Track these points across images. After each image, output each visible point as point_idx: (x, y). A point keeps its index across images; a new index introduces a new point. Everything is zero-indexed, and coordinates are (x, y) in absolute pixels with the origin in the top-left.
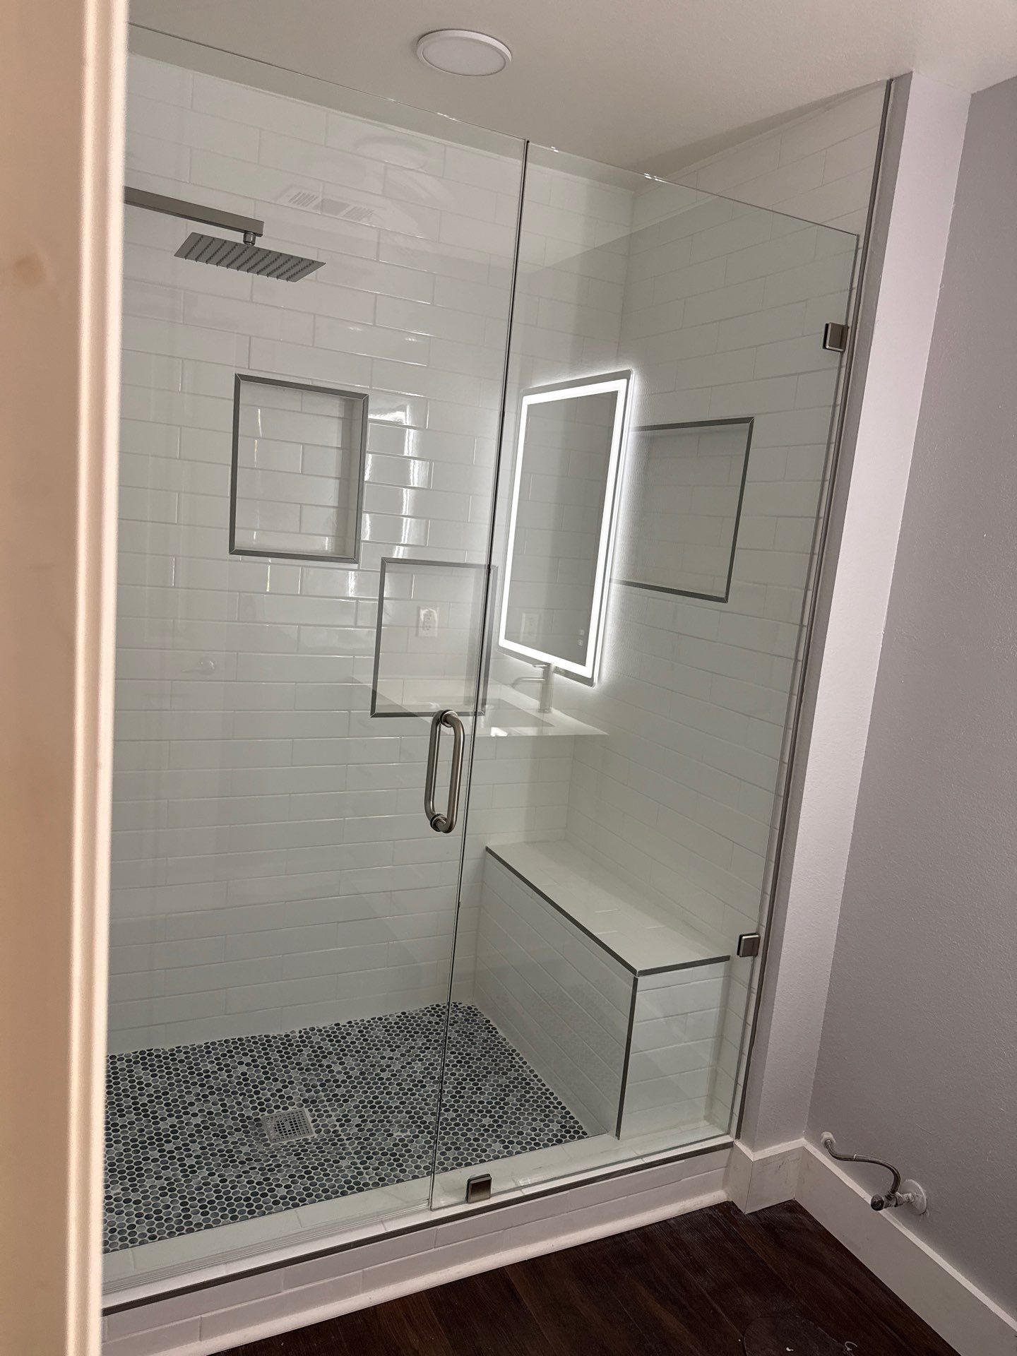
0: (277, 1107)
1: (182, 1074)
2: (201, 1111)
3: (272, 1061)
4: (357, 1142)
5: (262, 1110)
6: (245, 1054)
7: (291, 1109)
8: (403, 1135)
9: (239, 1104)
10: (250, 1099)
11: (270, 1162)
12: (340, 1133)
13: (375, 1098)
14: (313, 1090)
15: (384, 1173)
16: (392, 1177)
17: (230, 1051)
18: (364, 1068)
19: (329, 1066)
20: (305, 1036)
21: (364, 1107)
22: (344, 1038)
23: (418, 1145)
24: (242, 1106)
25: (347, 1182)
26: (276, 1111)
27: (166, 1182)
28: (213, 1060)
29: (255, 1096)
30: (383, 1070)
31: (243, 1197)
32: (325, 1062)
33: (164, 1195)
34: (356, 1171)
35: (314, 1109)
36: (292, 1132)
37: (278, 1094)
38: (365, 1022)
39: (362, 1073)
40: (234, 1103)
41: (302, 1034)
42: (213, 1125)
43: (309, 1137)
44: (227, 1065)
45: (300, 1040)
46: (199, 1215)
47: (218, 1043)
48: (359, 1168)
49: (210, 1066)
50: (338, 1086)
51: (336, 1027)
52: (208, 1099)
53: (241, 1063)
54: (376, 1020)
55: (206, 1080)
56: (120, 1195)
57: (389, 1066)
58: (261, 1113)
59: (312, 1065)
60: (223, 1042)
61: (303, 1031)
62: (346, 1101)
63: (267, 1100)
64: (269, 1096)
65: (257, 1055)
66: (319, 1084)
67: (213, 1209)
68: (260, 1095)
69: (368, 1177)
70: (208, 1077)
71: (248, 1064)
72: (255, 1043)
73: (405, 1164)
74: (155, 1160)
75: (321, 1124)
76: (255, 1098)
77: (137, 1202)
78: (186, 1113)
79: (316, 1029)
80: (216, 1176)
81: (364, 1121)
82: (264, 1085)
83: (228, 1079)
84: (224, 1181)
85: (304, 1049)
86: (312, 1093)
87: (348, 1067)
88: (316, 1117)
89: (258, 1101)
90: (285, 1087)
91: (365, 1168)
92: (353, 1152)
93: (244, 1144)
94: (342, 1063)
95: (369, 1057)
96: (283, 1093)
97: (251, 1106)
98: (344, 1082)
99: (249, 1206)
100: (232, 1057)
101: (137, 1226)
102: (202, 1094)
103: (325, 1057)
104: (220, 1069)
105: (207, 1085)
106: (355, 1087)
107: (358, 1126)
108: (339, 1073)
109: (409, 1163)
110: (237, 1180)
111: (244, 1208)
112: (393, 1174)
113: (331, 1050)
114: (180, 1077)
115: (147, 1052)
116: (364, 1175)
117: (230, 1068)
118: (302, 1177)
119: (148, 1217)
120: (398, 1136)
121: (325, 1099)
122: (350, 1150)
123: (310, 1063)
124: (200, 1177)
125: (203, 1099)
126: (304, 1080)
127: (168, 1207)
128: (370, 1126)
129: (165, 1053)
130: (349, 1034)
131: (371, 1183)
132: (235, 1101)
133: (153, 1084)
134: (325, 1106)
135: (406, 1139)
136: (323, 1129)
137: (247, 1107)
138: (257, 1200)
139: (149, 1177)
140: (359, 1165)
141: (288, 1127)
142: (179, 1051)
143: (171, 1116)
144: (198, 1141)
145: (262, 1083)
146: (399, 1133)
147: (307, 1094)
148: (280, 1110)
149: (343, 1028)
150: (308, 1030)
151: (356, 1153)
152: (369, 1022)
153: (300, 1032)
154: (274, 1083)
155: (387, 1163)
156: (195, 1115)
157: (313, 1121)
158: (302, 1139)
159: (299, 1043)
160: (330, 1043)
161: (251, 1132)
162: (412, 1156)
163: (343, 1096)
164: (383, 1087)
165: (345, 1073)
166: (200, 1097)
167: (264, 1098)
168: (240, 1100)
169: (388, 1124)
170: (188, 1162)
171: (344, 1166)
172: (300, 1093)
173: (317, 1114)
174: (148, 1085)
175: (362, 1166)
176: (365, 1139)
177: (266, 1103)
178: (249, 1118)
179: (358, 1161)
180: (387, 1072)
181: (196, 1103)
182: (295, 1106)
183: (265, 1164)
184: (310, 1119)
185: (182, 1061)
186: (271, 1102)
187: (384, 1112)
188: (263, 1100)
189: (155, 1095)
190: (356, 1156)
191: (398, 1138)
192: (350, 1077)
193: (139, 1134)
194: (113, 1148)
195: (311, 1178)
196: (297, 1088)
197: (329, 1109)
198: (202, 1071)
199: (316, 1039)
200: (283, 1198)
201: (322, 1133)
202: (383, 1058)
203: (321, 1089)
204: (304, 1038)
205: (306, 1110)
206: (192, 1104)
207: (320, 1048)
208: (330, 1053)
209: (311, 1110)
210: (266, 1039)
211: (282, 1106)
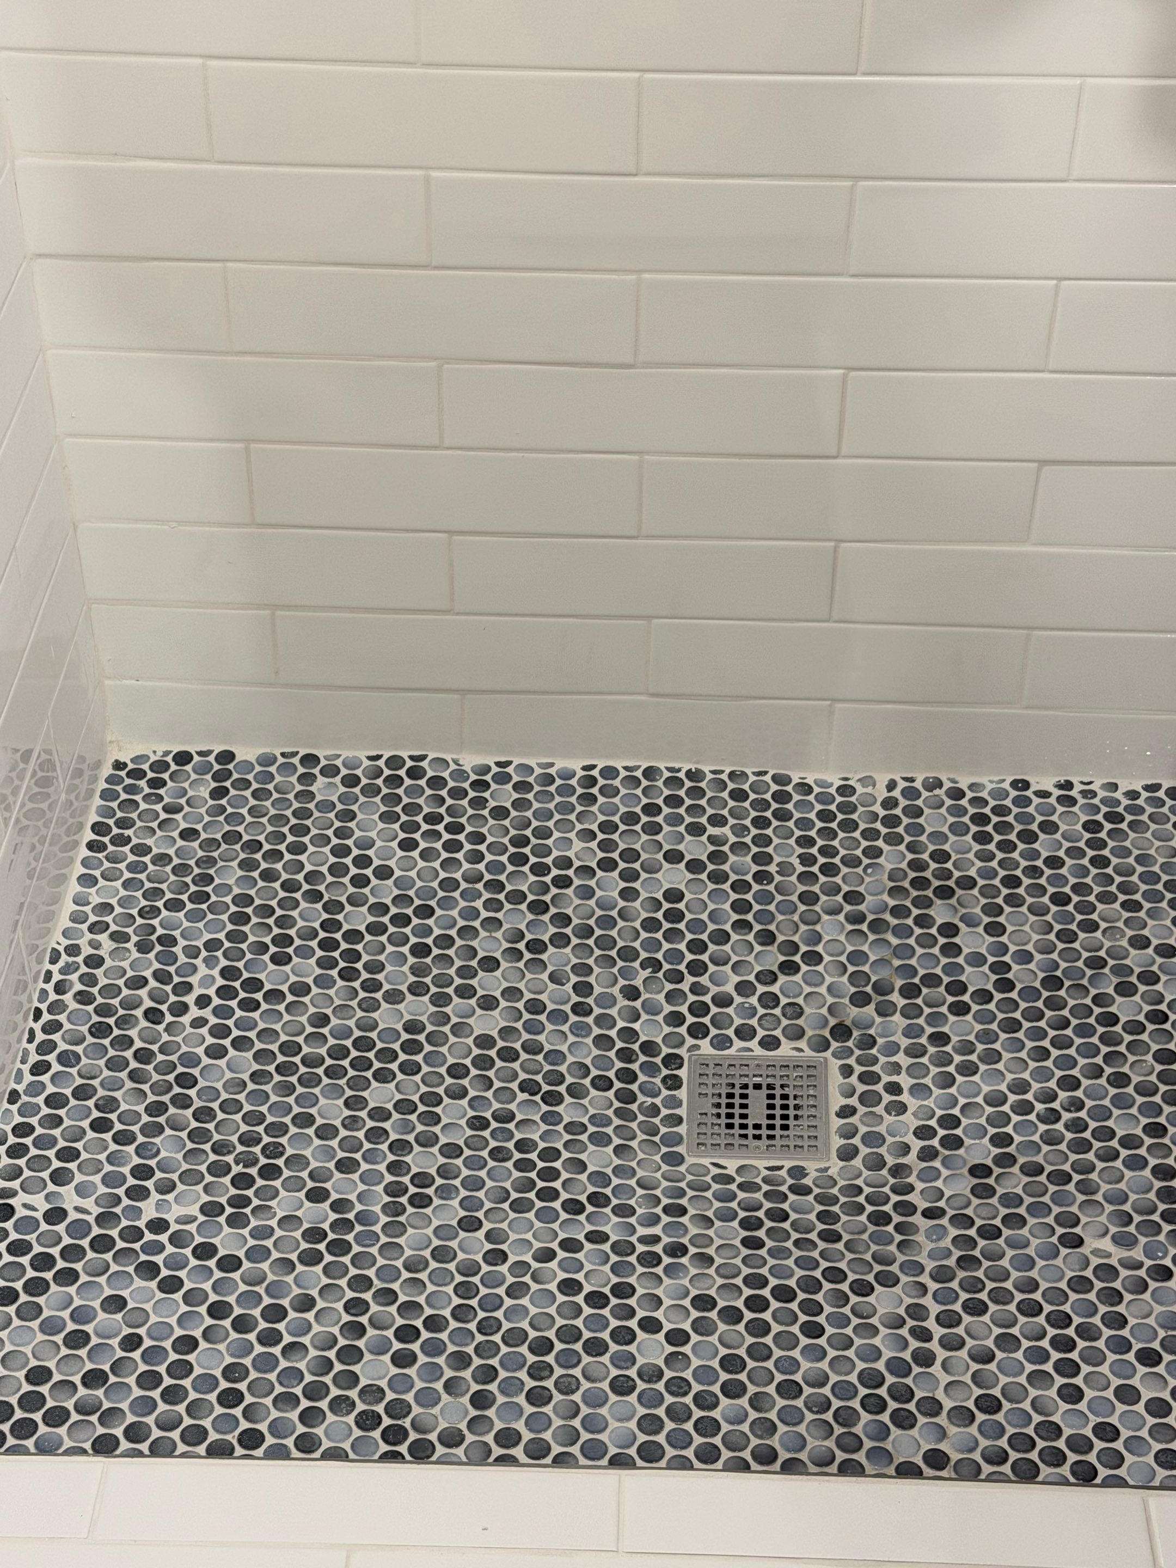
0: (745, 1033)
1: (489, 857)
2: (512, 993)
3: (772, 868)
4: (954, 1232)
5: (698, 1031)
6: (695, 830)
7: (786, 1049)
8: (1117, 1254)
9: (632, 993)
10: (669, 986)
11: (657, 1230)
12: (912, 1179)
13: (1070, 1083)
14: (876, 998)
15: (1004, 1380)
16: (1026, 1405)
17: (652, 809)
18: (1063, 965)
19: (949, 930)
20: (903, 802)
21: (1024, 1108)
22: (1028, 837)
23: (1158, 1309)
24: (638, 1004)
25: (872, 1379)
26: (738, 1044)
27: (333, 1216)
28: (594, 827)
29: (689, 979)
30: (1125, 989)
31: (532, 1334)
32: (940, 913)
33: (311, 1258)
34: (914, 1344)
35: (858, 1069)
36: (764, 1132)
37: (761, 989)
38: (1118, 795)
39: (1053, 982)
40: (616, 990)
41: (896, 793)
42: (532, 1048)
43: (812, 1167)
44: (630, 855)
45: (882, 813)
46: (387, 1358)
47: (623, 773)
48: (925, 1335)
49: (578, 845)
50: (960, 1009)
51: (1014, 793)
52: (544, 957)
53: (674, 857)
54: (1161, 794)
55: (554, 891)
56: (192, 1228)
57: (1149, 978)
58: (690, 1041)
59: (898, 911)
60: (639, 774)
61: (902, 784)
62: (968, 1069)
63: (723, 1001)
64: (729, 988)
65: (733, 839)
66: (899, 983)
67: (433, 1348)
68: (704, 980)
69: (945, 1379)
70: (561, 882)
71: (695, 866)
72: (739, 795)
73: (1085, 1369)
74: (326, 1132)
75: (863, 1129)
76: (685, 986)
77: (228, 1264)
78: (466, 992)
79: (947, 785)
80: (481, 1234)
81: (1006, 1160)
82: (727, 948)
83: (622, 903)
84: (497, 1257)
85: (886, 848)
86: (870, 1009)
87: (1012, 948)
88: (854, 1101)
89: (692, 998)
90: (789, 968)
91: (946, 1344)
92: (930, 1265)
93: (600, 1140)
94: (995, 929)
95: (1091, 927)
96: (775, 988)
97: (668, 1009)
98: (984, 996)
99: (538, 1371)
100: (654, 829)
101: (203, 1345)
102: (529, 937)
103: (945, 893)
104: (607, 865)
105: (553, 910)
106: (1012, 1026)
107: (979, 1171)
108: (977, 960)
109: (1105, 1369)
110: (535, 1265)
111: (523, 1375)
112: (1033, 1393)
113: (972, 872)
114: (481, 866)
115: (409, 763)
116: (936, 1369)
117: (637, 865)
118: (732, 1315)
119: (242, 1325)
120: (1096, 1252)
121: (905, 1042)
122: (923, 1259)
123: (892, 903)
124: (436, 1223)
125: (527, 956)
126: (857, 957)
127: (306, 1304)
128: (1016, 1183)
129: (460, 774)
130: (1049, 827)
131: (948, 1404)
132: (622, 982)
133: (398, 873)
134: (896, 1068)
135: (1124, 1273)
136: (864, 1151)
137: (653, 1010)
138: (568, 1360)
139: (294, 1185)
140: (931, 1324)
141: (757, 1110)
142: (503, 778)
143: (417, 989)
144: (472, 1093)
145: (721, 937)
146: (1106, 1244)
147: (854, 1011)
148: (754, 1044)
149: (1036, 801)
150: (918, 784)
151: (942, 1275)
152: (1133, 795)
153: (891, 786)
154: (758, 948)
155: (1026, 1344)
156: (488, 1003)
157: (845, 1112)
158: (788, 1164)
159: (878, 825)
160: (977, 847)
161: (641, 1098)
162: (1122, 1346)
163: (967, 1048)
164: (1105, 1049)
165: (995, 968)
166: (521, 946)
167: (714, 990)
168: (638, 982)
169: (1081, 1198)
170: (417, 1160)
171: (881, 1311)
172: (830, 1000)
173: (861, 1088)
174: (384, 873)
175: (938, 1331)
176: (983, 1232)
177: (714, 1010)
178: (649, 1048)
179: (935, 1309)
180: (1137, 998)
181: (504, 965)
182: (802, 1044)
183: (642, 1231)
184: (837, 1101)
185: (498, 813)
186: (730, 1010)
187: (1081, 1146)
188: (707, 999)
189: (394, 910)
190: (933, 1286)
191: (1095, 1261)
192: (1005, 985)
193: (309, 1029)
194: (222, 1062)
195: (759, 1328)
196: (828, 980)
197: (905, 1081)
198: (549, 860)
199: (931, 821)
200: (651, 1374)
201: (857, 1162)
202: (1141, 943)
203: (901, 1002)
204: (898, 811)
205: (835, 1064)
206: (490, 964)
207: (940, 856)
208: (968, 883)
209: (847, 1071)
210: (774, 787)
211: (761, 1033)
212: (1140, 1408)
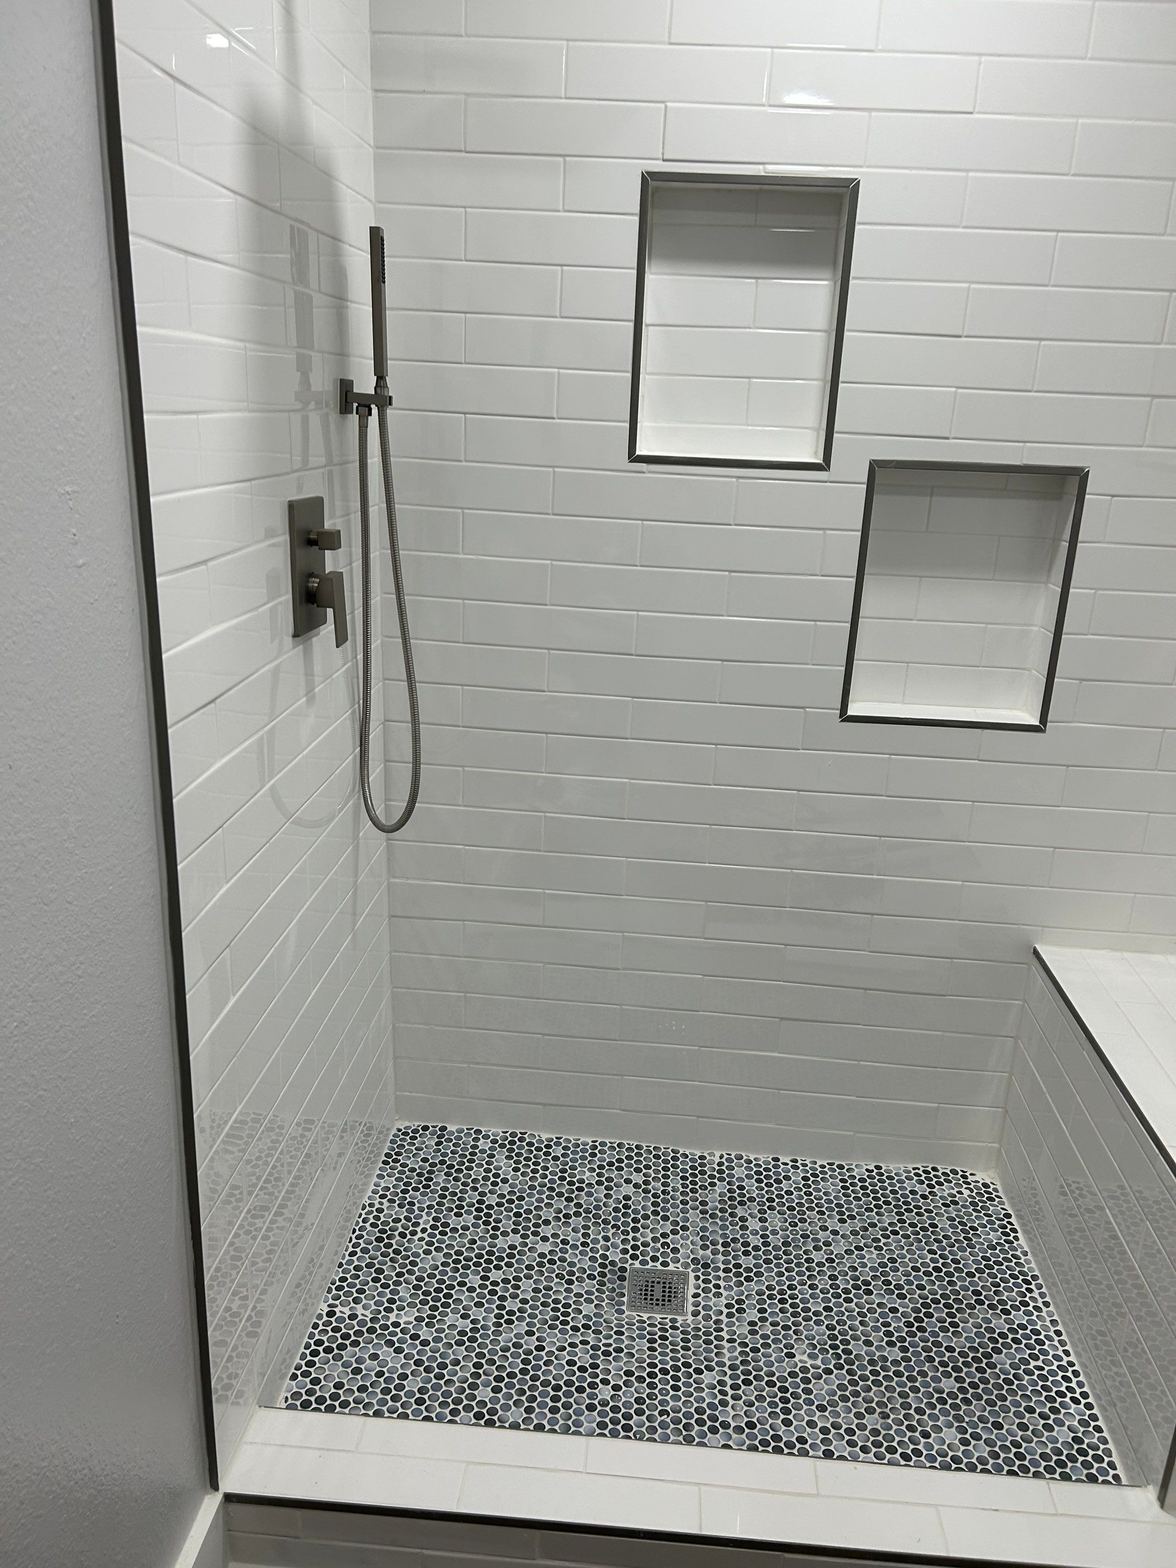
0: (654, 1259)
1: (550, 1177)
2: (555, 1236)
3: (670, 1189)
4: (739, 1349)
5: (634, 1257)
6: (638, 1170)
7: (671, 1267)
8: (809, 1363)
9: (606, 1239)
10: (623, 1237)
11: (611, 1341)
12: (723, 1326)
13: (791, 1287)
14: (711, 1247)
15: (758, 1415)
16: (767, 1427)
17: (620, 1161)
18: (791, 1236)
19: (743, 1219)
20: (726, 1164)
21: (770, 1297)
22: (778, 1182)
23: (826, 1387)
24: (609, 1244)
25: (700, 1411)
26: (651, 1263)
27: (471, 1326)
28: (595, 1167)
29: (632, 1234)
30: (817, 1248)
31: (553, 1382)
32: (740, 1212)
33: (460, 1343)
34: (720, 1397)
35: (702, 1277)
36: (661, 1303)
37: (662, 1240)
38: (817, 1166)
39: (786, 1244)
40: (600, 1237)
41: (723, 1160)
42: (562, 1260)
43: (679, 1318)
44: (609, 1179)
45: (717, 1168)
46: (489, 1389)
47: (609, 1145)
48: (725, 1394)
49: (588, 1174)
50: (746, 1253)
51: (773, 1163)
52: (570, 1221)
53: (628, 1181)
54: (835, 1167)
55: (576, 1193)
56: (410, 1326)
57: (827, 1244)
58: (630, 1261)
59: (722, 1210)
60: (615, 1145)
61: (726, 1156)
62: (748, 1279)
63: (645, 1245)
64: (649, 1239)
65: (653, 1175)
66: (721, 1241)
67: (510, 1386)
68: (638, 1235)
69: (732, 1413)
70: (580, 1189)
71: (636, 1186)
72: (657, 1157)
73: (794, 1412)
74: (471, 1290)
75: (703, 1303)
76: (630, 1237)
77: (425, 1343)
78: (535, 1234)
79: (745, 1158)
80: (534, 1338)
81: (763, 1320)
82: (649, 1222)
83: (605, 1200)
84: (540, 1348)
85: (718, 1183)
86: (708, 1252)
87: (770, 1228)
88: (700, 1291)
89: (632, 1243)
90: (674, 1232)
91: (733, 1398)
92: (728, 1363)
93: (589, 1301)
94: (763, 1220)
95: (803, 1221)
96: (668, 1241)
97: (622, 1247)
98: (756, 1248)
99: (555, 1399)
100: (620, 1169)
101: (410, 1377)
102: (564, 1212)
103: (742, 1203)
104: (599, 1183)
105: (575, 1201)
106: (767, 1262)
107: (752, 1323)
108: (755, 1233)
109: (802, 1412)
110: (557, 1353)
111: (548, 1400)
112: (770, 1421)
113: (754, 1195)
114: (546, 1181)
115: (519, 1135)
116: (729, 1409)
117: (612, 1184)
118: (641, 1379)
119: (428, 1370)
120: (801, 1361)
121: (722, 1267)
122: (726, 1360)
123: (720, 1206)
124: (515, 1332)
125: (563, 1220)
126: (704, 1229)
127: (456, 1362)
128: (768, 1329)
129: (541, 1141)
130: (787, 1178)
131: (733, 1424)
132: (603, 1234)
133: (511, 1181)
134: (719, 1278)
135: (812, 1370)
136: (703, 1313)
137: (615, 1246)
138: (568, 1394)
139: (455, 1311)
140: (728, 1389)
141: (658, 1294)
142: (558, 1144)
143: (515, 1231)
144: (535, 1277)
145: (646, 1217)
146: (805, 1358)
147: (701, 1252)
148: (658, 1264)
149: (782, 1166)
150: (733, 1157)
151: (732, 1367)
152: (823, 1166)
153: (721, 1157)
154: (662, 1222)
155: (768, 1399)
156: (545, 1239)
157: (696, 1295)
158: (670, 1317)
159: (715, 1173)
160: (756, 1185)
161: (608, 1285)
162: (810, 1402)
163: (748, 1270)
164: (808, 1273)
165: (762, 1236)
166: (561, 1215)
167: (642, 1240)
168: (610, 1234)
169: (795, 1337)
170: (510, 1305)
171: (706, 1382)
172: (691, 1247)
173: (703, 1285)
174: (505, 1181)
175: (731, 1392)
176: (753, 1350)
177: (642, 1248)
178: (613, 1263)
179: (730, 1382)
180: (822, 1252)
181: (553, 1223)
182: (679, 1265)
183: (604, 1341)
184: (692, 1291)
185: (556, 1158)
186: (648, 1249)
187: (795, 1315)
188: (639, 1243)
189: (508, 1197)
190: (729, 1372)
191: (800, 1365)
192: (766, 1244)
193: (468, 1245)
194: (430, 1257)
195: (651, 1386)
196: (691, 1238)
197: (722, 1283)
198: (575, 1180)
199: (739, 1172)
200: (604, 1403)
201: (700, 1317)
202: (824, 1229)
203: (722, 1249)
204: (724, 1168)
205: (692, 1275)
206: (547, 1222)
207: (741, 1188)
208: (752, 1199)
209: (697, 1278)
210: (672, 1154)
211: (661, 1260)
212: (817, 1430)
